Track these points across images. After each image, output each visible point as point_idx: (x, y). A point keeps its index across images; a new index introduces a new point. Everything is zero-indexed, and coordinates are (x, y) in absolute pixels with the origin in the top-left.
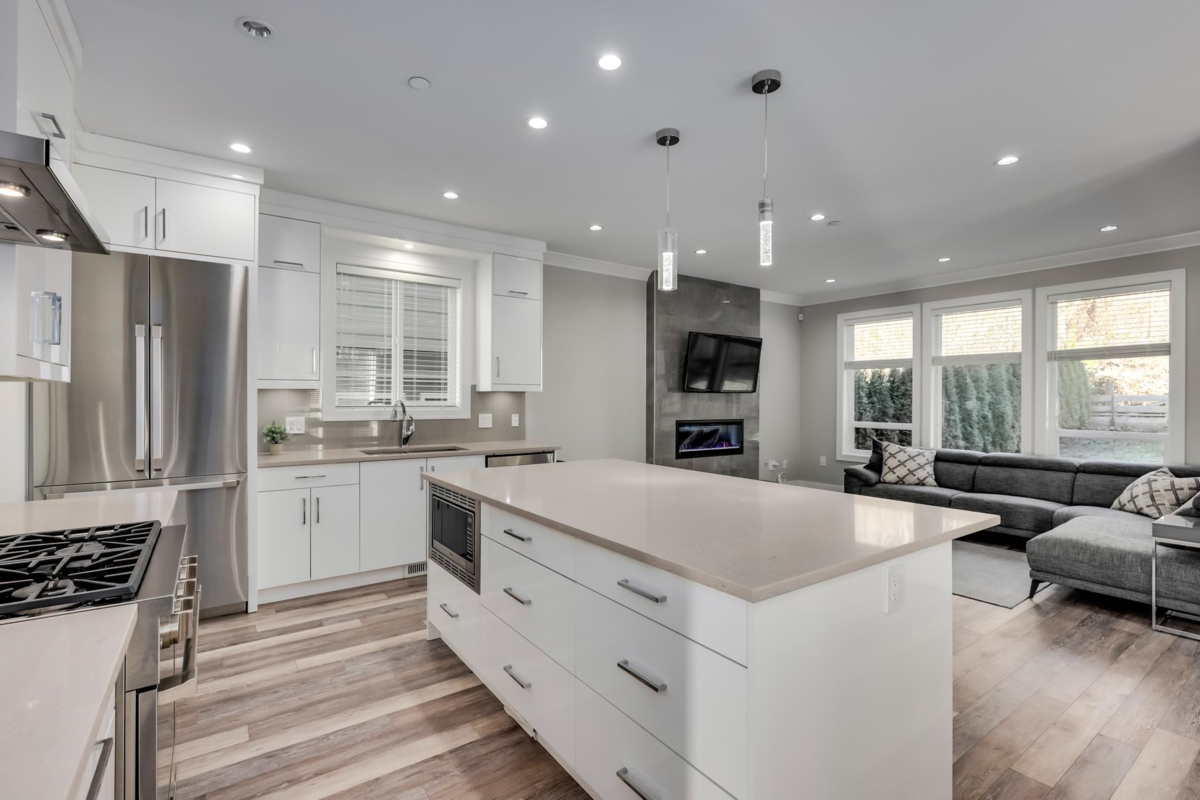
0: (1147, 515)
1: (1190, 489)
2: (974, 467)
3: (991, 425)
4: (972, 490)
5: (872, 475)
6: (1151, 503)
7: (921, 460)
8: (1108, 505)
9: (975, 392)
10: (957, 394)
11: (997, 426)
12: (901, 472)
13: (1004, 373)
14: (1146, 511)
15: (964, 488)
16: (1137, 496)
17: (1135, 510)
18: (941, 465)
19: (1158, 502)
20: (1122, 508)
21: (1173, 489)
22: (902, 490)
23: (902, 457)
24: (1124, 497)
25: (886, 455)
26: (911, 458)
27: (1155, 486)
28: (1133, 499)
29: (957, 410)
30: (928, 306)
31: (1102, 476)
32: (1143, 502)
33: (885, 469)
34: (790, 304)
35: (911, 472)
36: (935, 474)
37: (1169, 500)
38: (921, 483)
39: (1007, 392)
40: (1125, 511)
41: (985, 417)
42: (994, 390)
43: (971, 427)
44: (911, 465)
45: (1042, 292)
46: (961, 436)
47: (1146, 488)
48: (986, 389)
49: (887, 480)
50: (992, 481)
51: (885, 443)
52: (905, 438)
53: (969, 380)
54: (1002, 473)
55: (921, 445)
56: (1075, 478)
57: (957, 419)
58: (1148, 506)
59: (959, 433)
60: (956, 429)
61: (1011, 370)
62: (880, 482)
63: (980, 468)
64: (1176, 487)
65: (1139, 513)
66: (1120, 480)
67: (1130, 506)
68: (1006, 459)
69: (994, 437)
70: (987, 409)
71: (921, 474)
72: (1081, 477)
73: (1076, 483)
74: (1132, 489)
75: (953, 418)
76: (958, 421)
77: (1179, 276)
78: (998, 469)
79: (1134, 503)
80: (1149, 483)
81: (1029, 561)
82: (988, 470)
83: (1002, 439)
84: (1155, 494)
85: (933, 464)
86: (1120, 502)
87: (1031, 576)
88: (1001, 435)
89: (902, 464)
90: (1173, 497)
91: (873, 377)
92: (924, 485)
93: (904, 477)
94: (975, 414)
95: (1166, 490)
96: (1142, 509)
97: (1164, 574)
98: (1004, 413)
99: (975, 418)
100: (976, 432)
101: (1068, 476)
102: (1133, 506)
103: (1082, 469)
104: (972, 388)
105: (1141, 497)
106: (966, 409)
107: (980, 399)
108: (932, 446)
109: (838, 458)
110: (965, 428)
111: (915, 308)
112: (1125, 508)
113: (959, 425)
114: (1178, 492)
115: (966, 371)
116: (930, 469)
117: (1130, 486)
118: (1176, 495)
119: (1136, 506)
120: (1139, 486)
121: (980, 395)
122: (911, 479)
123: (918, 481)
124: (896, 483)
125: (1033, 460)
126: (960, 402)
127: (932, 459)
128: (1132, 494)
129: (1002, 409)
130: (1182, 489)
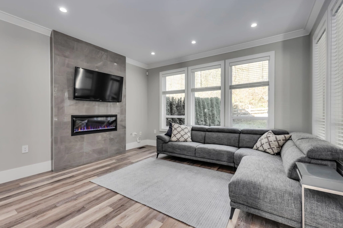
0: (268, 153)
1: (283, 140)
2: (205, 132)
3: (211, 117)
4: (204, 143)
5: (167, 138)
6: (269, 147)
7: (186, 130)
8: (252, 148)
9: (207, 107)
10: (203, 108)
11: (213, 117)
12: (178, 136)
13: (214, 102)
14: (268, 151)
15: (201, 142)
16: (264, 144)
17: (263, 150)
18: (194, 132)
19: (272, 147)
20: (257, 149)
21: (277, 140)
22: (177, 144)
23: (179, 129)
24: (258, 144)
25: (173, 129)
26: (183, 130)
27: (270, 139)
28: (262, 145)
29: (203, 112)
30: (190, 68)
31: (249, 135)
32: (266, 146)
33: (172, 135)
34: (141, 67)
35: (182, 136)
36: (191, 136)
37: (276, 146)
38: (186, 141)
39: (215, 108)
40: (259, 150)
41: (210, 115)
42: (212, 107)
43: (206, 118)
44: (182, 133)
45: (228, 61)
46: (203, 120)
47: (266, 140)
48: (210, 106)
49: (173, 140)
50: (211, 138)
51: (173, 124)
52: (181, 121)
53: (206, 104)
54: (215, 135)
55: (188, 124)
56: (240, 136)
57: (203, 115)
58: (268, 149)
59: (203, 119)
60: (202, 118)
61: (216, 101)
62: (170, 141)
63: (207, 133)
64: (278, 140)
65: (265, 151)
66: (255, 136)
67: (261, 148)
68: (216, 129)
69: (212, 120)
70: (210, 112)
71: (186, 137)
72: (242, 135)
73: (240, 138)
74: (261, 141)
75: (201, 115)
76: (203, 116)
77: (272, 54)
78: (213, 133)
79: (263, 147)
80: (267, 137)
81: (230, 196)
82: (210, 133)
83: (214, 121)
84: (270, 143)
85: (190, 132)
86: (256, 146)
87: (231, 205)
88: (214, 120)
89: (179, 132)
90: (277, 144)
91: (178, 101)
92: (187, 141)
93: (179, 138)
94: (207, 114)
95: (274, 141)
96: (266, 150)
97: (309, 210)
98: (214, 114)
99: (207, 115)
100: (207, 119)
101: (237, 135)
102: (262, 148)
103: (242, 132)
104: (207, 106)
105: (265, 144)
106: (205, 112)
107: (208, 109)
108: (191, 124)
109: (160, 130)
110: (205, 118)
111: (185, 69)
112: (259, 149)
113: (203, 117)
114: (279, 142)
115: (205, 101)
116: (189, 134)
117: (260, 139)
118: (278, 143)
119: (263, 149)
120: (263, 139)
121: (209, 108)
122: (182, 139)
123: (184, 140)
124: (176, 141)
125: (225, 129)
126: (203, 110)
127: (190, 130)
128: (261, 143)
129: (214, 112)
130: (280, 140)
